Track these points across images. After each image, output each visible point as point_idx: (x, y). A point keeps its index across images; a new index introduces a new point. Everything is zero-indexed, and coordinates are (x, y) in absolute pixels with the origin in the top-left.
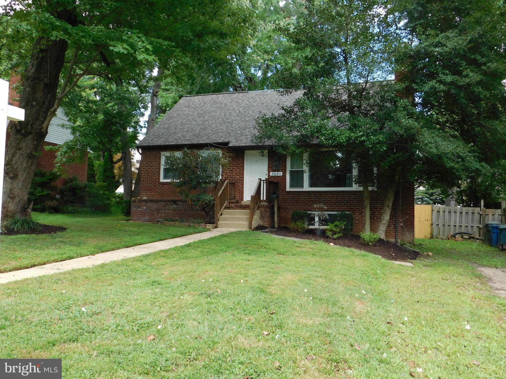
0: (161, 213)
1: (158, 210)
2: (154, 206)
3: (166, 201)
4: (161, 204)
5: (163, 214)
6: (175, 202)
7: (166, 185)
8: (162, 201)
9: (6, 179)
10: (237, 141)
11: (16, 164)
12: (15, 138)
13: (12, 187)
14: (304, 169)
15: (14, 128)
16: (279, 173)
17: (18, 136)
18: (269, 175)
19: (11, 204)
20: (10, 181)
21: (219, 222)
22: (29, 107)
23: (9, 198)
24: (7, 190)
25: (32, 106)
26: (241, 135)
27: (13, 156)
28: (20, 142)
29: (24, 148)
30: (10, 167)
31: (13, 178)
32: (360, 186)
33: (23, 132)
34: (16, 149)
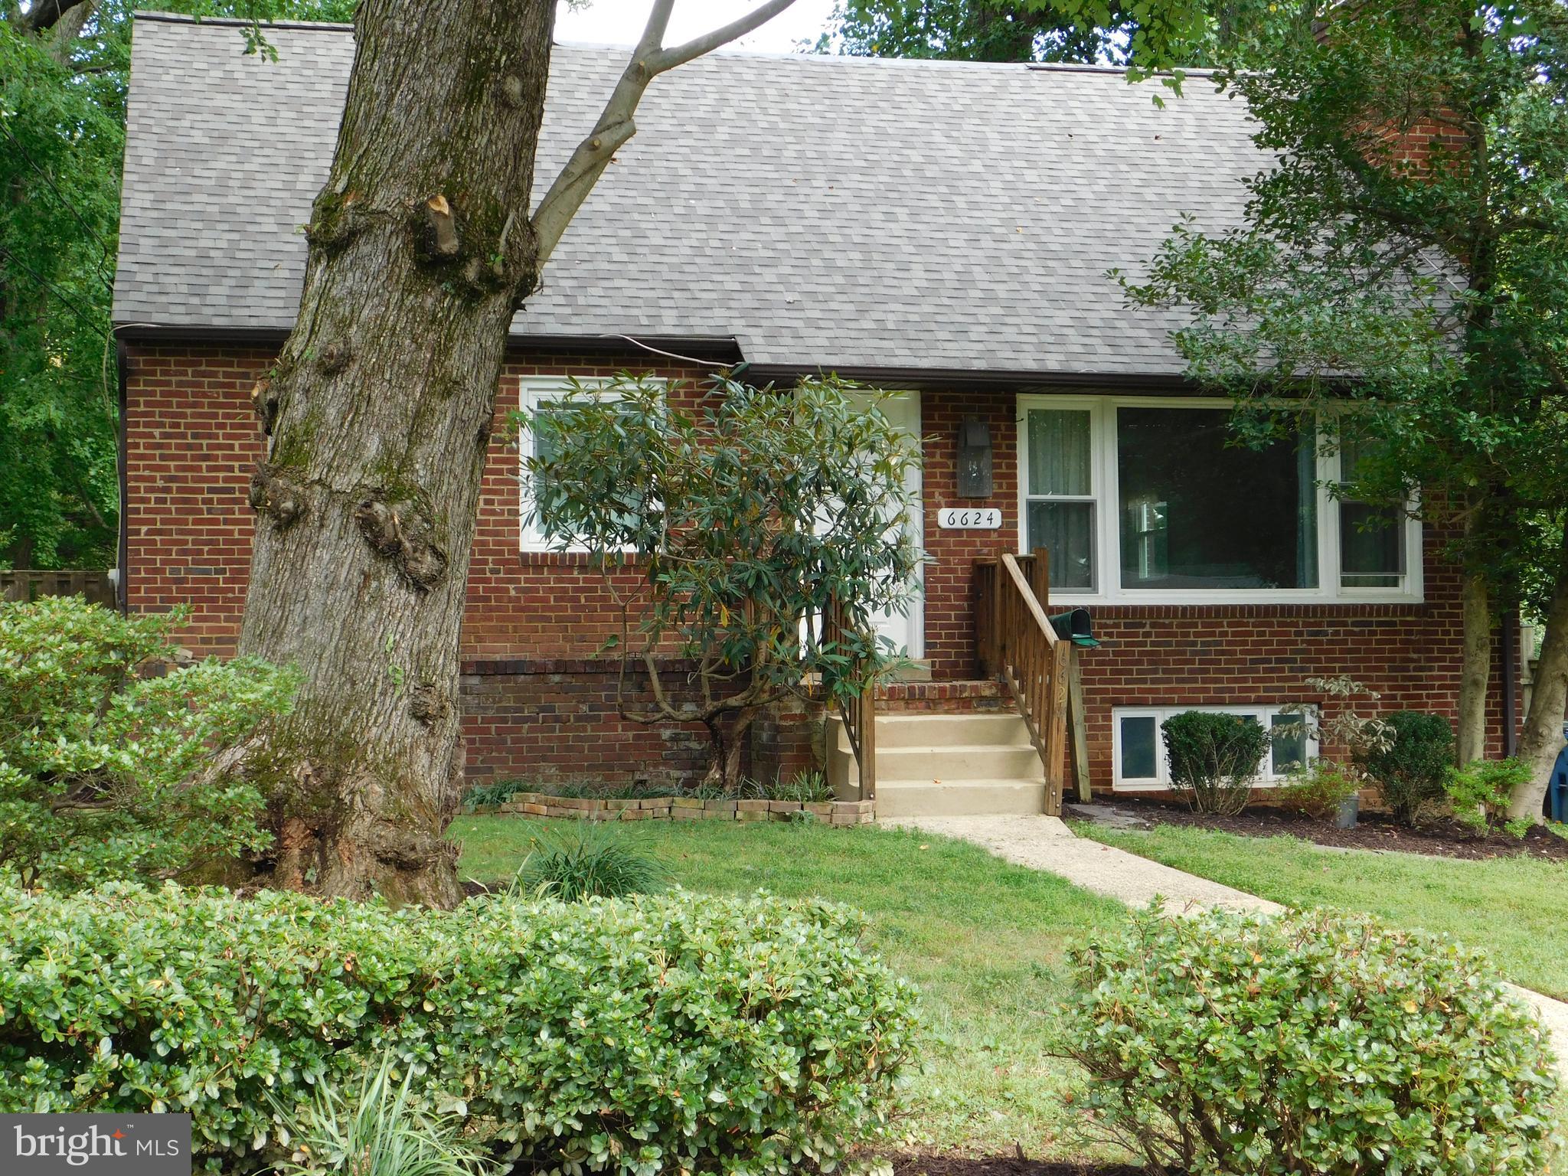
9: (379, 589)
10: (771, 337)
11: (435, 485)
12: (412, 309)
13: (423, 644)
14: (1095, 495)
15: (396, 243)
16: (986, 512)
17: (429, 301)
18: (930, 525)
19: (423, 758)
20: (406, 605)
21: (878, 785)
22: (486, 109)
23: (415, 716)
24: (401, 664)
25: (503, 102)
26: (765, 305)
27: (415, 436)
28: (449, 338)
29: (470, 383)
30: (417, 510)
31: (432, 579)
32: (1345, 583)
33: (471, 273)
34: (433, 384)
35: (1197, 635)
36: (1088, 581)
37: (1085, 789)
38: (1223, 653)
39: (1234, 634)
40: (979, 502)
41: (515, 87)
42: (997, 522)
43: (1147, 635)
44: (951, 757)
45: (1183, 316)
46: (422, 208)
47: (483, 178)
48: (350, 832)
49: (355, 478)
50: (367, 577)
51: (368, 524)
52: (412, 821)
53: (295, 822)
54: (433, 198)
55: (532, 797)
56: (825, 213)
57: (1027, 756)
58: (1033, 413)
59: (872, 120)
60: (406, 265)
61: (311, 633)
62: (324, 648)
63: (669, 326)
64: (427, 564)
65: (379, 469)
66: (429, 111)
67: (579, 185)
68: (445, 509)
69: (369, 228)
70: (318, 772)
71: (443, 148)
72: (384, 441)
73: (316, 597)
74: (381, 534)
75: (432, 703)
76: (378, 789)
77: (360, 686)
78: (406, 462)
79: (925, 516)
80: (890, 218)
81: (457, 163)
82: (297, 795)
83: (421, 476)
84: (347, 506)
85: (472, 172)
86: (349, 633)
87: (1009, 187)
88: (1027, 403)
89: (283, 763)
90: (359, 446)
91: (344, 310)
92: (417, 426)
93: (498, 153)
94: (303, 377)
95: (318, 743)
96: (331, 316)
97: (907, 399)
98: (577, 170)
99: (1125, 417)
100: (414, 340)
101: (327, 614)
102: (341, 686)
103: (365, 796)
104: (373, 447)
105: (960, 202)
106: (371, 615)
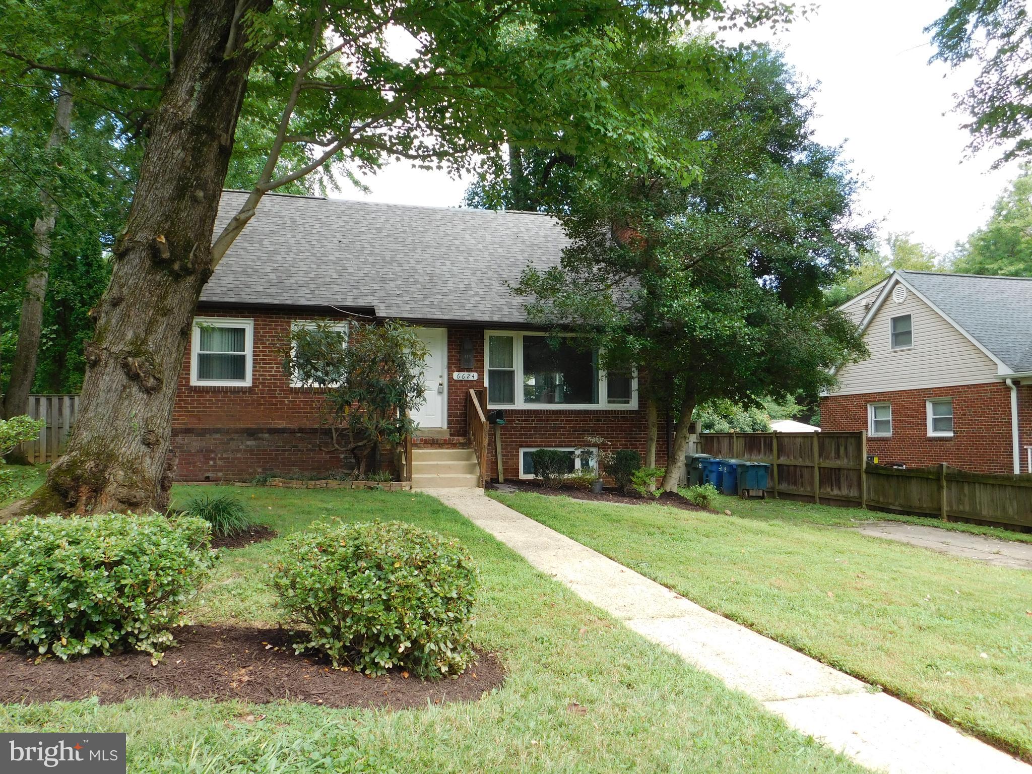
0: (214, 459)
1: (206, 453)
2: (195, 444)
3: (228, 432)
4: (214, 439)
5: (219, 462)
6: (251, 433)
7: (207, 392)
8: (217, 431)
9: (130, 392)
10: (388, 307)
11: (157, 351)
12: (150, 280)
13: (149, 415)
14: (514, 368)
15: (144, 254)
16: (472, 374)
17: (158, 277)
18: (450, 378)
19: (148, 461)
20: (142, 399)
21: (413, 476)
22: (186, 202)
23: (144, 444)
24: (137, 423)
25: (195, 200)
26: (389, 295)
27: (148, 331)
28: (166, 292)
29: (176, 311)
30: (147, 360)
31: (153, 389)
32: (609, 402)
33: (176, 267)
34: (158, 311)
35: (552, 420)
36: (511, 400)
37: (501, 478)
38: (562, 427)
39: (566, 420)
40: (469, 370)
41: (200, 194)
42: (476, 378)
43: (533, 420)
44: (444, 466)
45: (530, 299)
46: (154, 240)
47: (183, 229)
48: (107, 490)
49: (121, 347)
50: (125, 387)
51: (125, 366)
52: (137, 486)
53: (85, 486)
54: (159, 237)
55: (277, 479)
56: (418, 262)
57: (475, 465)
58: (491, 338)
59: (443, 229)
60: (148, 263)
61: (100, 410)
62: (104, 416)
63: (349, 302)
64: (151, 382)
65: (132, 344)
66: (161, 203)
67: (231, 235)
68: (162, 361)
69: (133, 248)
70: (97, 466)
71: (167, 217)
72: (135, 333)
73: (102, 394)
74: (130, 370)
75: (152, 438)
76: (121, 473)
77: (119, 431)
78: (144, 341)
79: (449, 375)
80: (443, 264)
81: (172, 223)
82: (86, 475)
83: (151, 346)
84: (116, 359)
85: (179, 226)
86: (116, 410)
87: (491, 254)
88: (488, 333)
89: (82, 462)
90: (124, 334)
91: (123, 281)
92: (150, 328)
93: (191, 220)
94: (105, 307)
95: (99, 454)
96: (118, 283)
97: (441, 332)
98: (231, 228)
99: (526, 338)
100: (150, 293)
101: (107, 402)
102: (111, 431)
103: (115, 476)
104: (130, 335)
105: (471, 259)
106: (126, 403)
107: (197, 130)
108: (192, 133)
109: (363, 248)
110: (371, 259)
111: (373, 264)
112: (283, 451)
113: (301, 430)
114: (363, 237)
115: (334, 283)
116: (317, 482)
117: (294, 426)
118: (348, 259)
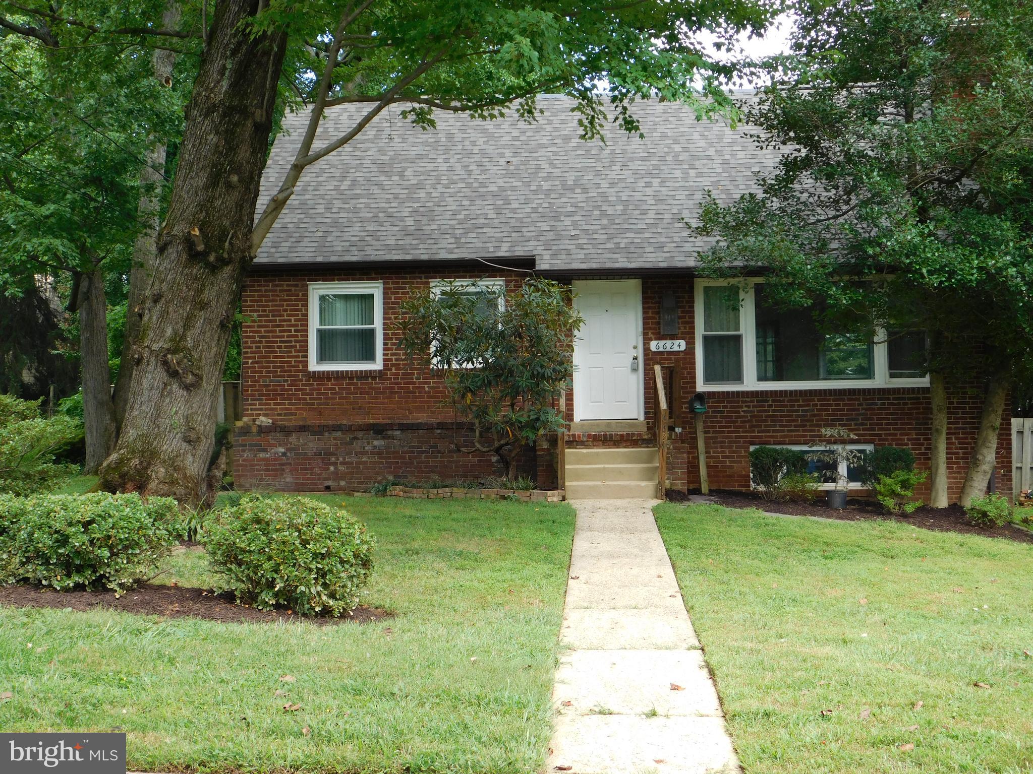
0: (335, 464)
1: (325, 456)
2: (311, 445)
3: (350, 429)
4: (335, 438)
5: (341, 468)
6: (379, 430)
7: (329, 379)
8: (338, 428)
9: (171, 389)
10: (554, 256)
11: (196, 347)
12: (187, 274)
13: (190, 412)
14: (742, 331)
15: (180, 248)
16: (677, 342)
17: (195, 270)
18: (647, 350)
19: (190, 458)
20: (182, 396)
21: (567, 484)
22: (221, 189)
23: (185, 441)
24: (178, 420)
25: (229, 186)
26: (559, 237)
27: (187, 326)
28: (203, 285)
29: (213, 304)
30: (185, 357)
31: (193, 385)
32: (892, 376)
33: (212, 258)
34: (195, 305)
35: (799, 406)
36: (738, 377)
37: (705, 488)
38: (815, 416)
39: (821, 405)
40: (673, 337)
41: (235, 178)
42: (683, 347)
43: (770, 406)
44: (613, 470)
46: (189, 233)
47: (220, 218)
48: (150, 486)
49: (161, 344)
50: (165, 385)
51: (165, 363)
52: (178, 483)
53: (130, 483)
54: (194, 230)
55: (398, 488)
56: (612, 184)
57: (657, 468)
58: (707, 290)
59: (661, 129)
60: (184, 256)
61: (143, 407)
62: (147, 414)
63: (503, 253)
64: (190, 379)
65: (171, 341)
66: (196, 192)
67: (270, 217)
68: (201, 356)
69: (171, 242)
70: (141, 463)
71: (201, 207)
72: (173, 329)
73: (146, 393)
74: (169, 367)
75: (193, 435)
76: (162, 470)
77: (161, 429)
78: (183, 337)
79: (644, 344)
80: (648, 185)
81: (207, 213)
82: (131, 472)
83: (189, 342)
84: (157, 356)
85: (214, 216)
86: (158, 408)
87: (725, 162)
88: (700, 285)
89: (128, 460)
90: (163, 331)
91: (163, 276)
92: (188, 323)
93: (227, 207)
94: (148, 304)
95: (143, 452)
96: (159, 278)
97: (634, 285)
98: (269, 210)
99: (758, 289)
100: (187, 287)
101: (150, 401)
102: (153, 429)
103: (156, 473)
104: (169, 332)
105: (692, 173)
106: (168, 400)
107: (229, 112)
108: (224, 115)
109: (539, 169)
110: (546, 186)
111: (548, 193)
112: (419, 452)
113: (441, 426)
114: (542, 152)
115: (488, 225)
116: (440, 490)
117: (434, 421)
118: (514, 189)
